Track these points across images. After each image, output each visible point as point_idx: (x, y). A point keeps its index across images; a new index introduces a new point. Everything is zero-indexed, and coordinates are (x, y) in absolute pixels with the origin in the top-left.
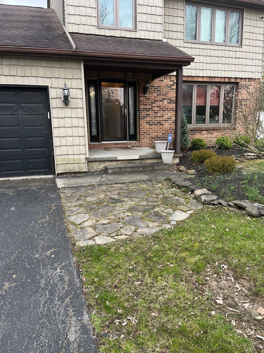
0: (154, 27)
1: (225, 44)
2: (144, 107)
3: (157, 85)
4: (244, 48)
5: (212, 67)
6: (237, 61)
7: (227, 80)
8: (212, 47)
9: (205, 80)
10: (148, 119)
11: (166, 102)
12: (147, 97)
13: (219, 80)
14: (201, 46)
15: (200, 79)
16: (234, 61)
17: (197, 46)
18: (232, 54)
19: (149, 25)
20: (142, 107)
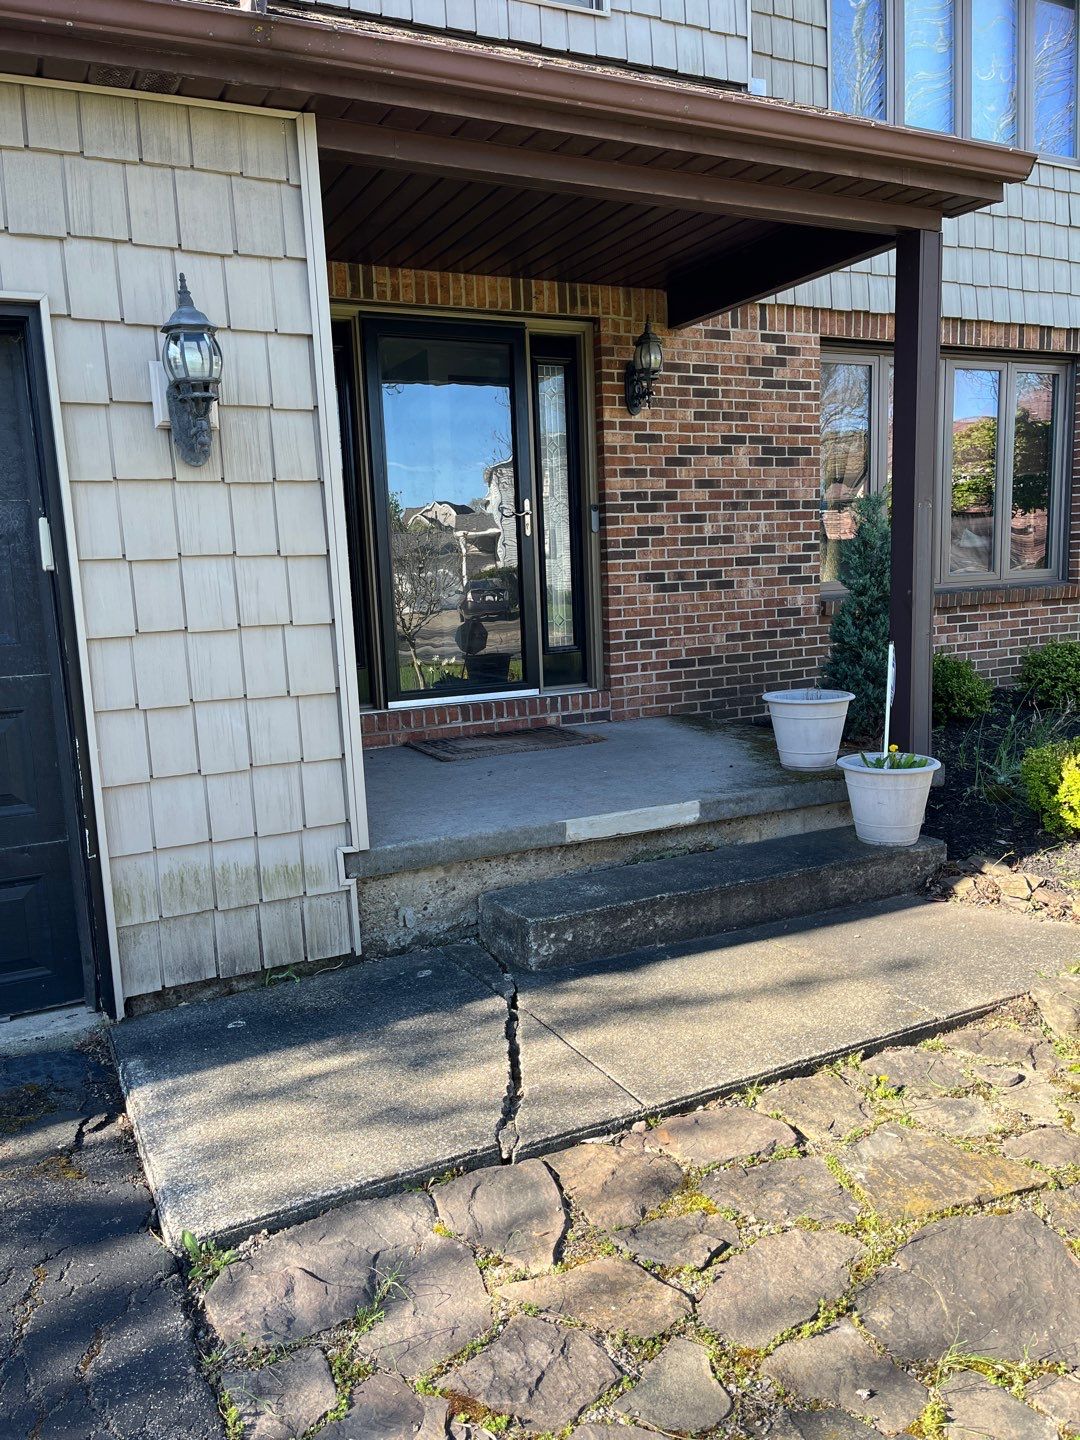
3: (694, 356)
7: (1033, 342)
10: (649, 556)
11: (742, 455)
12: (642, 426)
13: (998, 339)
16: (1061, 242)
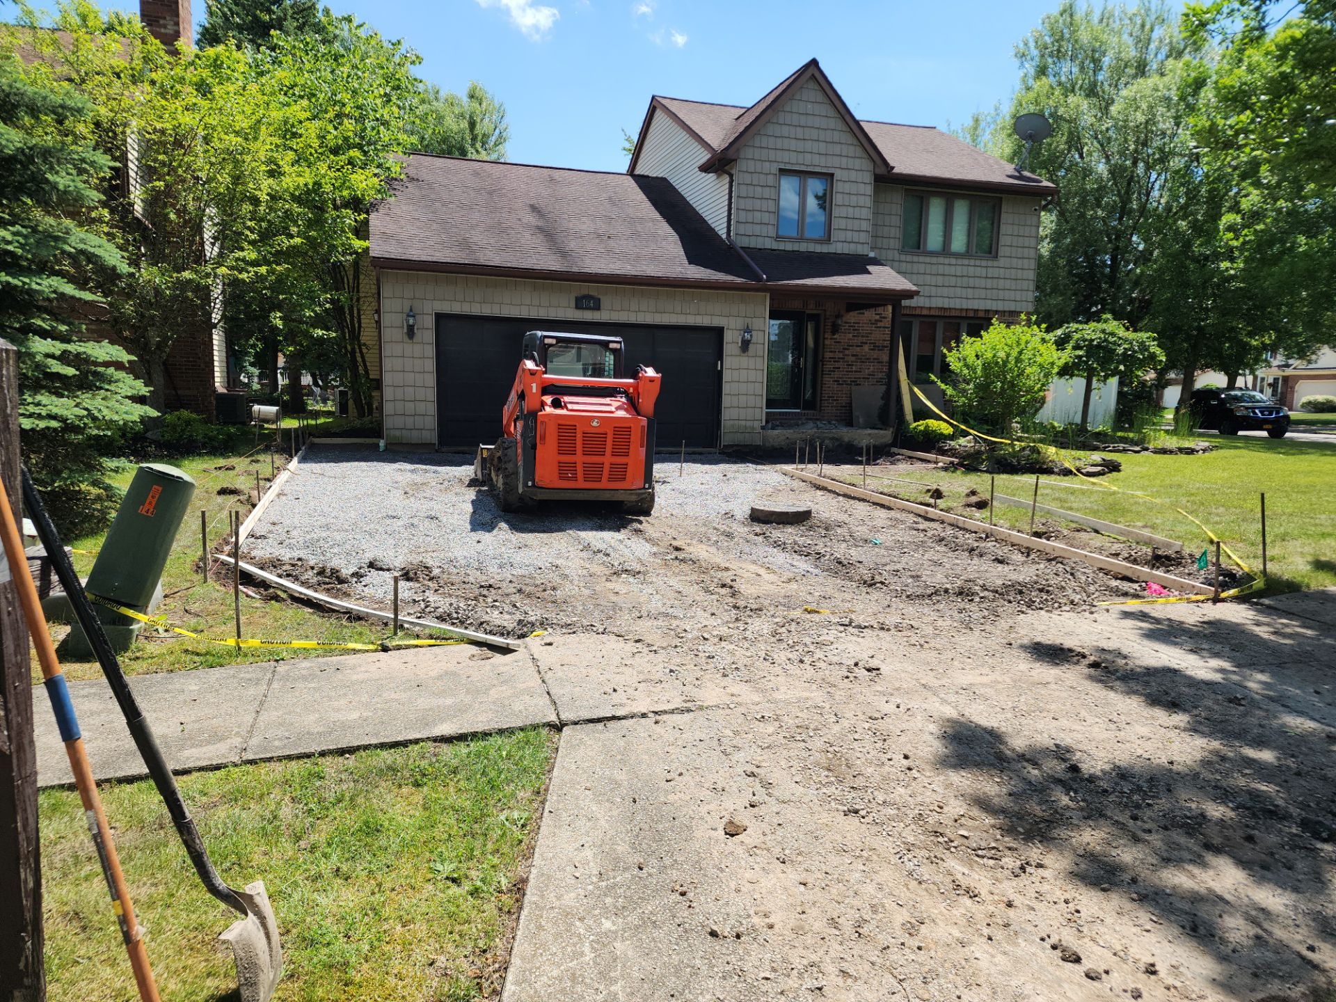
0: (856, 237)
1: (967, 254)
2: (831, 355)
3: (854, 320)
4: (1002, 262)
5: (945, 291)
6: (989, 283)
7: (971, 314)
8: (947, 261)
9: (933, 313)
10: (836, 375)
11: (866, 348)
12: (836, 339)
13: (958, 314)
14: (928, 259)
15: (925, 312)
16: (982, 283)
17: (922, 259)
18: (979, 271)
19: (849, 234)
20: (828, 355)
